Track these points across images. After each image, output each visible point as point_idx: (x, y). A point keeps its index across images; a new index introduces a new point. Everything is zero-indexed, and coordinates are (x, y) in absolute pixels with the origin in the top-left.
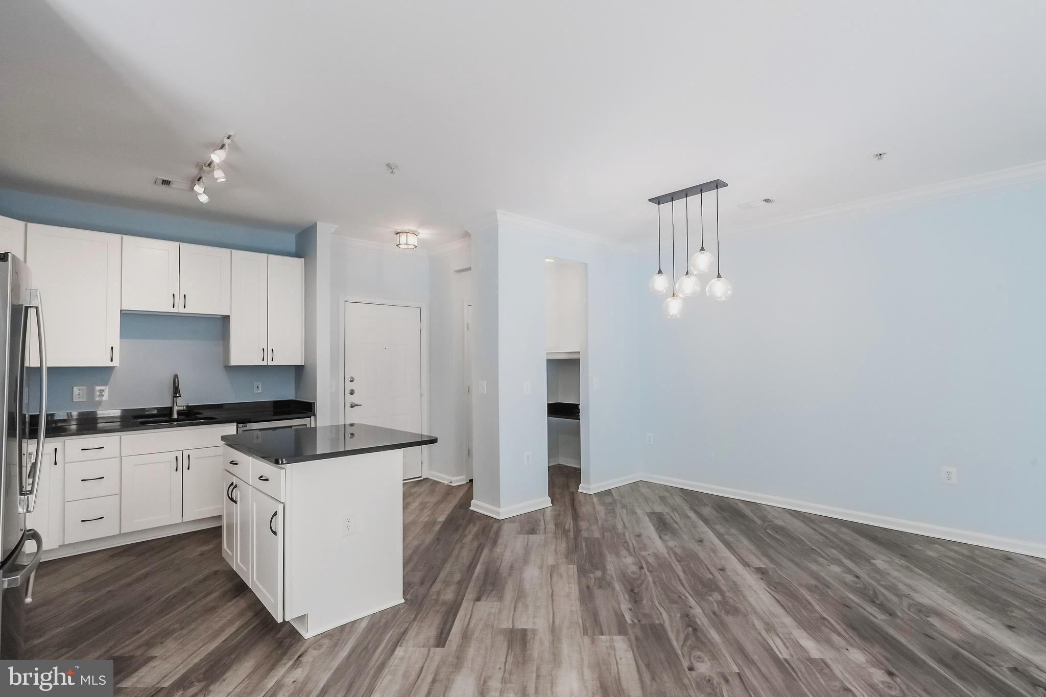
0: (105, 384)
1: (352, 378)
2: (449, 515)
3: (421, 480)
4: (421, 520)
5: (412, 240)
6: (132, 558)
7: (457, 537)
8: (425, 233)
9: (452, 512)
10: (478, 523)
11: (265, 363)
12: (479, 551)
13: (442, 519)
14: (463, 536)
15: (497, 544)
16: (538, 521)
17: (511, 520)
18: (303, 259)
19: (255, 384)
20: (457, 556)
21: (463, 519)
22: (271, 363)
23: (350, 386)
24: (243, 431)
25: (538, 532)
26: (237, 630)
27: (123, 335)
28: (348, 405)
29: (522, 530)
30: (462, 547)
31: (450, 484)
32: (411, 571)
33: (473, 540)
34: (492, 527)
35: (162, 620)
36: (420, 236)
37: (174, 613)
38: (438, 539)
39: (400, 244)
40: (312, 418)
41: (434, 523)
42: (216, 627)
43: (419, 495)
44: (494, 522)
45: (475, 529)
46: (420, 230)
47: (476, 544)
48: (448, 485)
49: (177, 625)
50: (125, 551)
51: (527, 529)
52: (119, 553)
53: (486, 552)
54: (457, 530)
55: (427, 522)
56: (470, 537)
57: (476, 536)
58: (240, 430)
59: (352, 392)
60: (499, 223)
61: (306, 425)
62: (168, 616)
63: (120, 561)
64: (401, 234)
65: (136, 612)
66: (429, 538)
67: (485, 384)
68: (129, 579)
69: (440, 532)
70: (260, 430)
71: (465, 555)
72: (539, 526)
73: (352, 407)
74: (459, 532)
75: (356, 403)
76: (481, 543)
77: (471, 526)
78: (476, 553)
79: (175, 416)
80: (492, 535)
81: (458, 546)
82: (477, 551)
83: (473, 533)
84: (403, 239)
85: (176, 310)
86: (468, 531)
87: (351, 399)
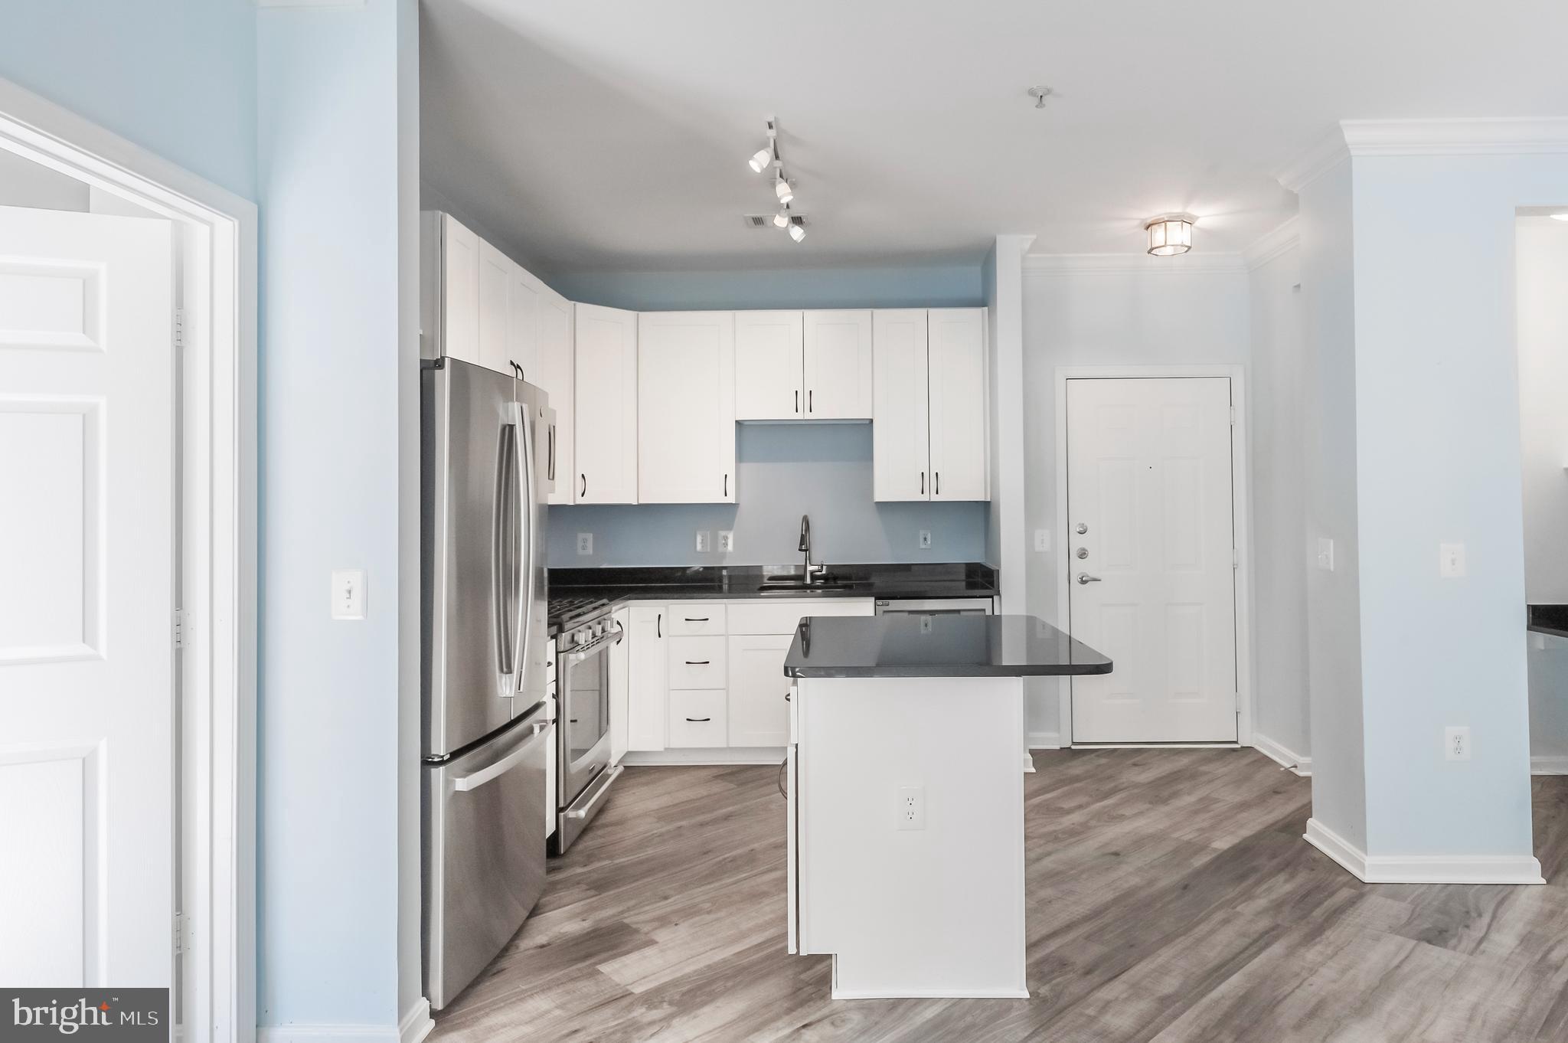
0: (729, 528)
1: (1082, 525)
2: (1245, 839)
3: (1234, 750)
4: (1176, 835)
5: (1180, 235)
6: (732, 786)
7: (1231, 893)
8: (1208, 215)
9: (1258, 836)
10: (1302, 877)
11: (925, 498)
12: (1262, 943)
13: (1223, 843)
14: (1248, 896)
15: (1318, 939)
16: (1474, 914)
17: (1395, 890)
18: (986, 308)
19: (922, 534)
20: (1199, 941)
21: (1274, 856)
22: (935, 498)
23: (1078, 542)
24: (884, 612)
25: (1454, 942)
26: (764, 943)
27: (740, 457)
28: (1075, 579)
29: (1409, 922)
30: (1226, 921)
31: (1293, 769)
32: (1086, 939)
33: (1265, 911)
34: (1332, 894)
35: (700, 890)
36: (1197, 224)
37: (717, 884)
38: (1185, 887)
39: (1152, 249)
40: (996, 598)
41: (1200, 848)
42: (745, 926)
43: (1210, 781)
44: (1344, 885)
45: (1288, 887)
46: (1192, 210)
47: (1264, 923)
48: (1288, 772)
49: (708, 905)
50: (732, 774)
51: (1426, 926)
52: (727, 774)
53: (1277, 949)
54: (1242, 877)
55: (1188, 842)
56: (1262, 902)
57: (1278, 906)
58: (880, 609)
59: (1083, 555)
60: (1353, 153)
61: (984, 610)
62: (709, 887)
63: (718, 787)
64: (1153, 227)
65: (684, 867)
66: (1168, 879)
67: (1332, 544)
68: (707, 817)
69: (1198, 873)
70: (911, 612)
71: (1222, 941)
72: (1467, 927)
73: (1083, 582)
74: (1244, 885)
75: (1092, 575)
76: (1278, 925)
77: (1281, 877)
78: (1251, 944)
79: (808, 581)
80: (1318, 914)
81: (1219, 916)
82: (1255, 941)
83: (1273, 896)
84: (1159, 235)
85: (799, 416)
86: (1265, 886)
87: (1079, 567)
